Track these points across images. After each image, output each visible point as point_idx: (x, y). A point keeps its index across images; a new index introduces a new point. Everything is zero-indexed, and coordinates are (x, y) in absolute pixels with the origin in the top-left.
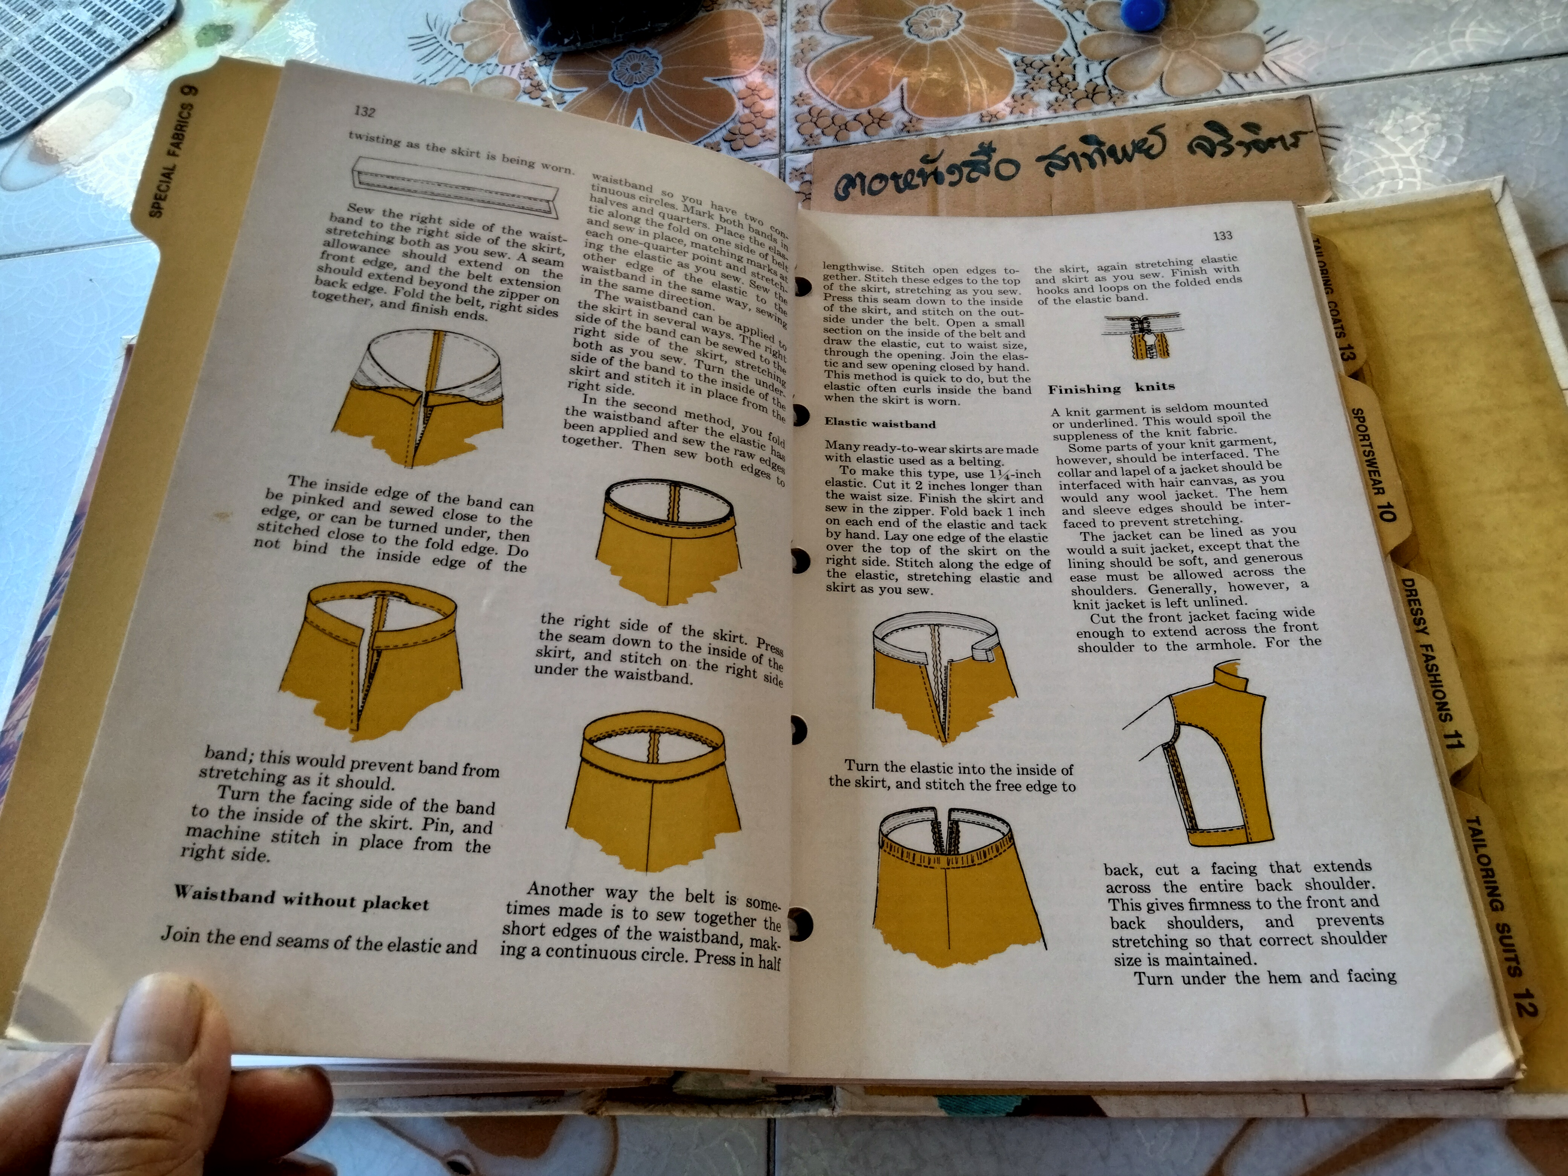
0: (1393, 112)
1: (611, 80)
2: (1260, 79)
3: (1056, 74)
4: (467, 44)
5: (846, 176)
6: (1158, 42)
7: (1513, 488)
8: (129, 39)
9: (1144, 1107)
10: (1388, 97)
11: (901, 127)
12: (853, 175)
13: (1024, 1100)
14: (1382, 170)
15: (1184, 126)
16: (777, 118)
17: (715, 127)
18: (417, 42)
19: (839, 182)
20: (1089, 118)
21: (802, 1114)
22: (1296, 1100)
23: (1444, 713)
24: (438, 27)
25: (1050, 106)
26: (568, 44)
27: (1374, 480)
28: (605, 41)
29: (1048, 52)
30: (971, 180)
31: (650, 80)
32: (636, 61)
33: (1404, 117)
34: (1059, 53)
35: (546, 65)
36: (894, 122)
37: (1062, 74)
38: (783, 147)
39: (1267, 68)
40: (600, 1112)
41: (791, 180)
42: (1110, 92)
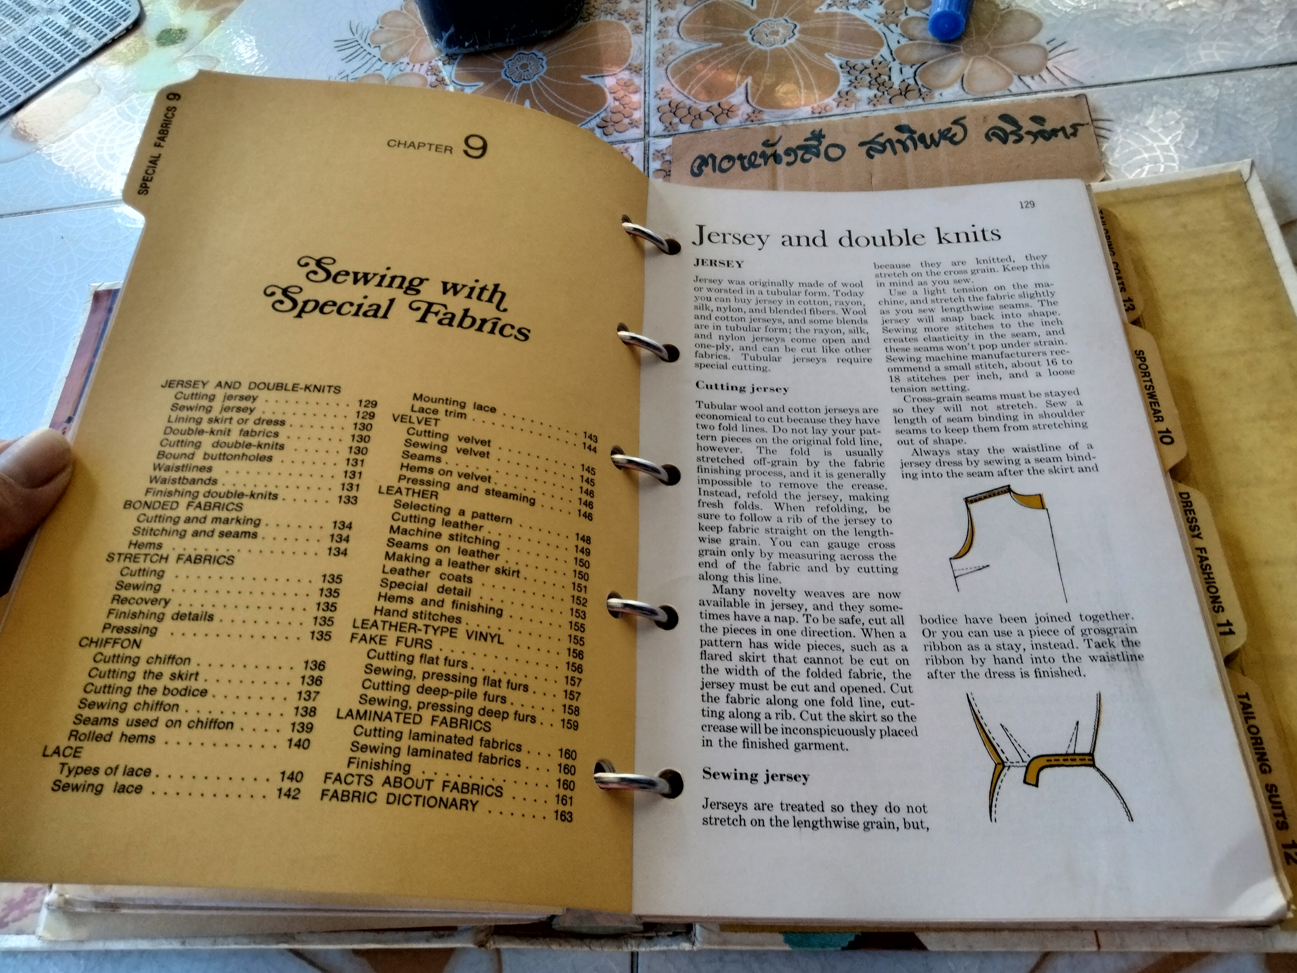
0: (1155, 109)
1: (504, 77)
2: (1044, 81)
3: (874, 75)
4: (383, 46)
5: (701, 157)
6: (959, 50)
7: (1264, 417)
8: (99, 39)
9: (960, 942)
10: (1150, 96)
11: (746, 117)
12: (706, 156)
13: (857, 936)
14: (1146, 155)
15: (982, 118)
16: (642, 109)
17: (591, 116)
18: (342, 45)
19: (694, 162)
20: (902, 111)
21: (665, 948)
22: (1090, 937)
23: (1217, 605)
24: (359, 32)
25: (870, 101)
26: (469, 46)
27: (1154, 410)
28: (500, 45)
29: (868, 57)
30: (804, 161)
31: (537, 77)
32: (525, 61)
33: (1164, 113)
34: (877, 58)
35: (449, 64)
36: (740, 112)
37: (880, 75)
38: (647, 132)
39: (1050, 72)
40: (488, 945)
41: (654, 160)
42: (920, 90)
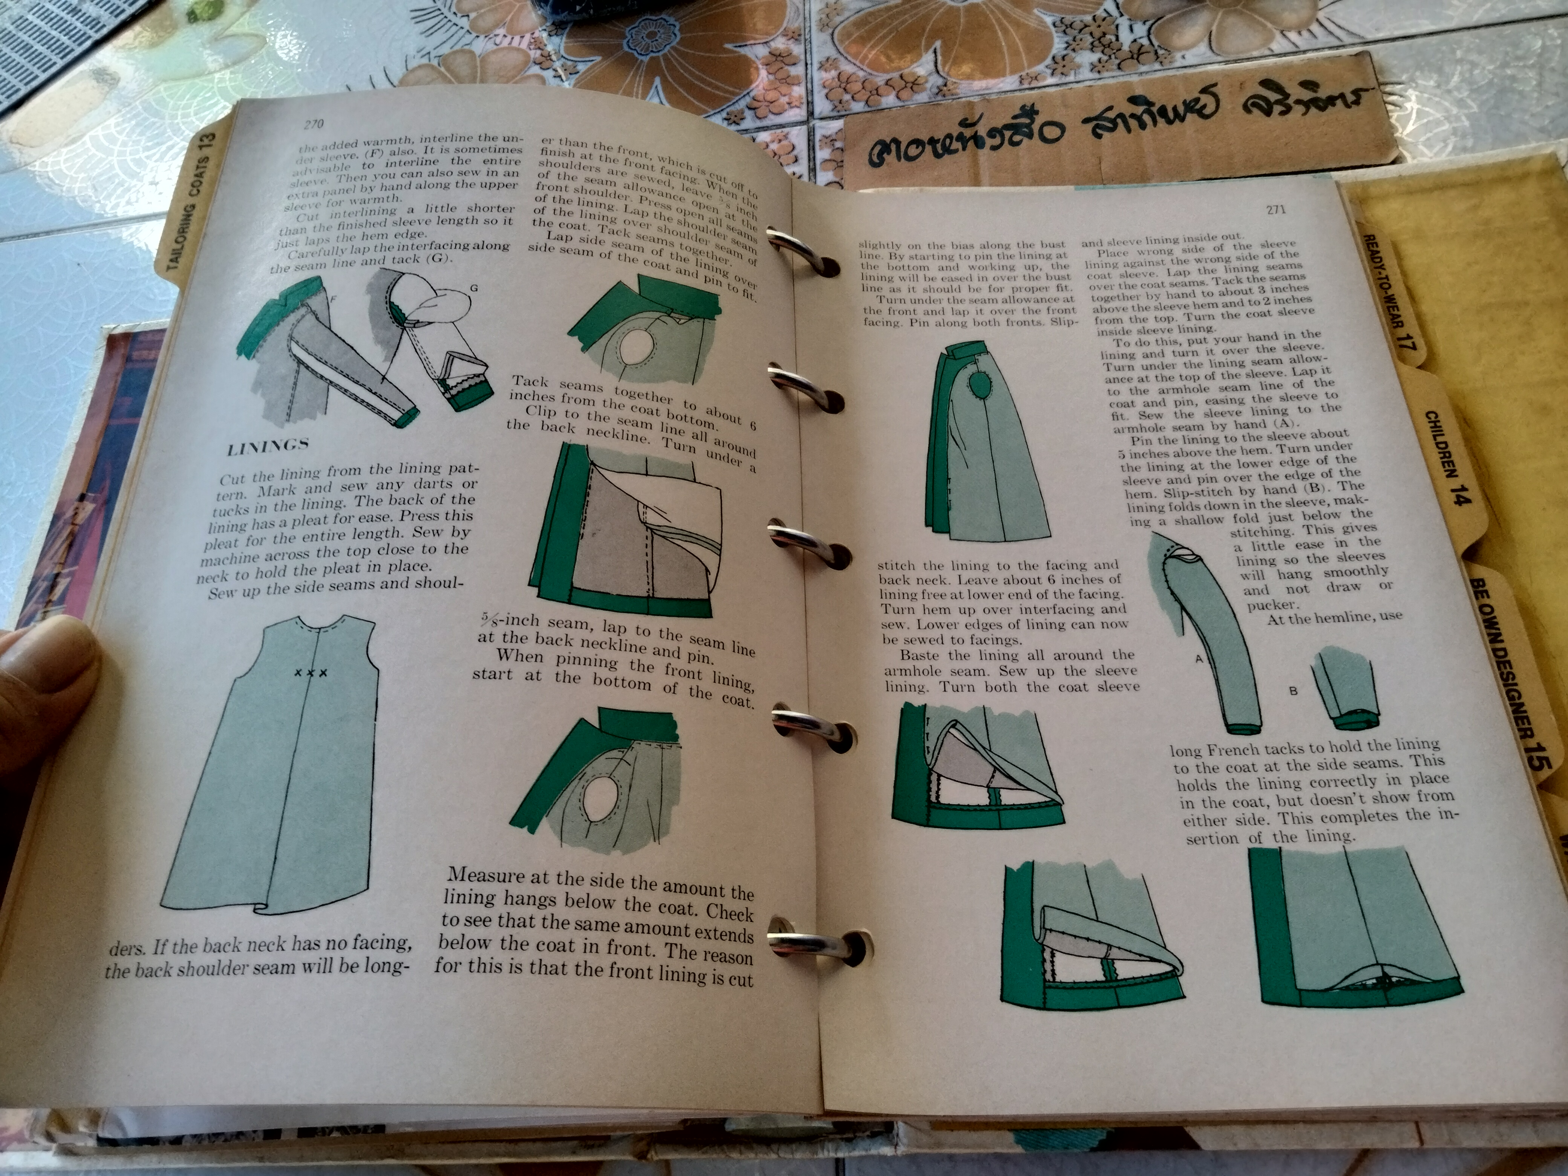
0: (1459, 68)
1: (626, 49)
2: (1315, 37)
3: (1097, 34)
4: (472, 15)
5: (881, 142)
8: (117, 16)
9: (1242, 1139)
10: (1452, 52)
11: (937, 91)
12: (888, 140)
13: (1109, 1133)
15: (1238, 85)
16: (803, 84)
17: (738, 94)
18: (420, 15)
19: (873, 149)
20: (1135, 79)
21: (864, 1153)
22: (1409, 1129)
25: (1093, 67)
26: (580, 11)
28: (619, 9)
29: (1089, 13)
30: (1013, 144)
31: (668, 47)
32: (652, 29)
34: (1100, 13)
35: (556, 34)
36: (928, 85)
37: (1104, 34)
38: (811, 114)
39: (1321, 25)
40: (649, 1156)
41: (821, 148)
42: (1156, 53)
